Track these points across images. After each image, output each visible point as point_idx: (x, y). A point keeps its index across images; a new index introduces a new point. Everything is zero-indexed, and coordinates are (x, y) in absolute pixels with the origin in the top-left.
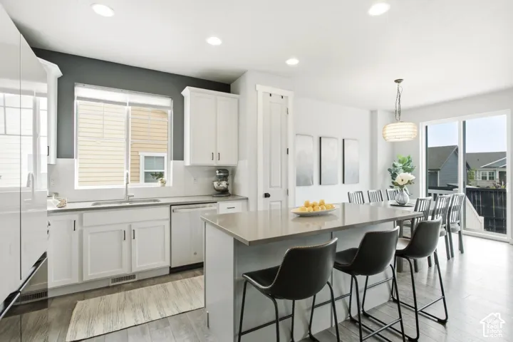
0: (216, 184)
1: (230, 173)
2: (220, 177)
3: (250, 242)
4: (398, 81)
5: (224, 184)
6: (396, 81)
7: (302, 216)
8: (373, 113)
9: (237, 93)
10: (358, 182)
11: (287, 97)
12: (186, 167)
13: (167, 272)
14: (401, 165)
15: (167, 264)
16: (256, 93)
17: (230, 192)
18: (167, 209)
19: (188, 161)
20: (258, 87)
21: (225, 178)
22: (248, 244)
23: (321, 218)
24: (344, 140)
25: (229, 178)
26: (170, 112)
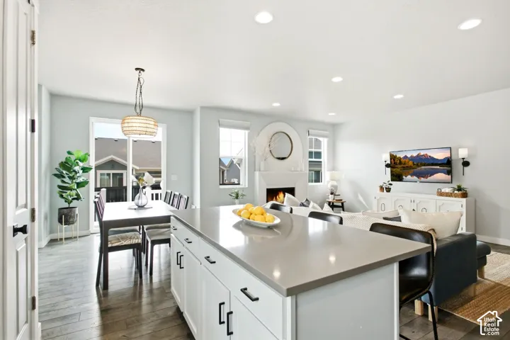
14: (81, 164)
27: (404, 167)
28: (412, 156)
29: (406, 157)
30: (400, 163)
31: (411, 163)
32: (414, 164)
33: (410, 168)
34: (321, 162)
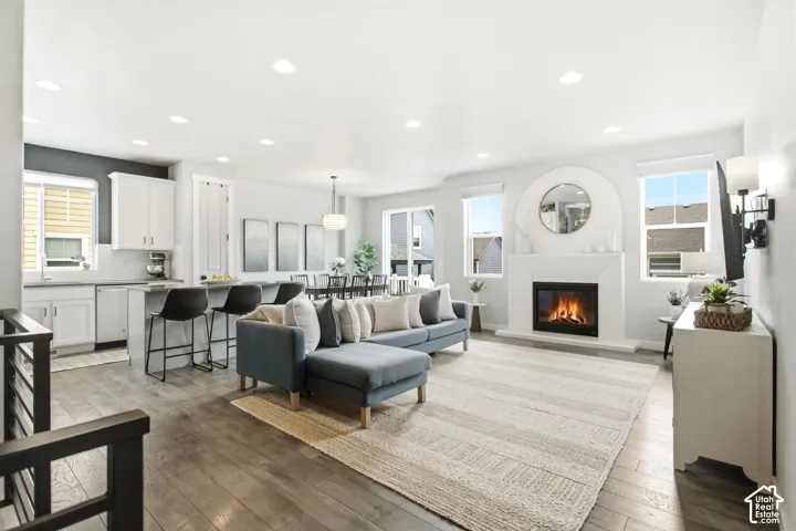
0: (149, 268)
1: (167, 257)
2: (154, 261)
4: (333, 177)
5: (158, 268)
8: (342, 199)
9: (173, 179)
11: (227, 186)
12: (116, 251)
13: (93, 347)
15: (93, 339)
16: (192, 183)
17: (167, 275)
18: (92, 289)
19: (115, 245)
20: (194, 176)
21: (161, 262)
24: (306, 226)
25: (166, 263)
26: (94, 195)
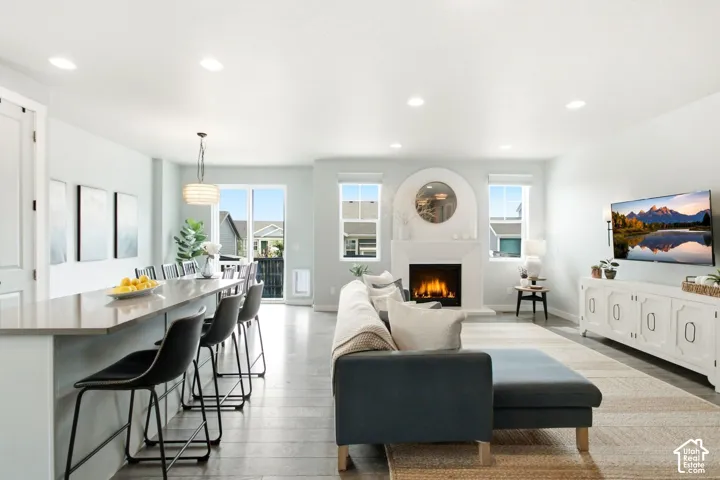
3: (108, 329)
4: (201, 134)
6: (199, 134)
7: (122, 298)
8: (156, 162)
10: (136, 255)
11: (34, 112)
14: (193, 232)
22: (106, 332)
23: (142, 299)
24: (116, 194)
27: (628, 231)
28: (641, 214)
29: (632, 215)
30: (625, 225)
31: (640, 225)
32: (645, 226)
33: (638, 232)
34: (520, 225)
